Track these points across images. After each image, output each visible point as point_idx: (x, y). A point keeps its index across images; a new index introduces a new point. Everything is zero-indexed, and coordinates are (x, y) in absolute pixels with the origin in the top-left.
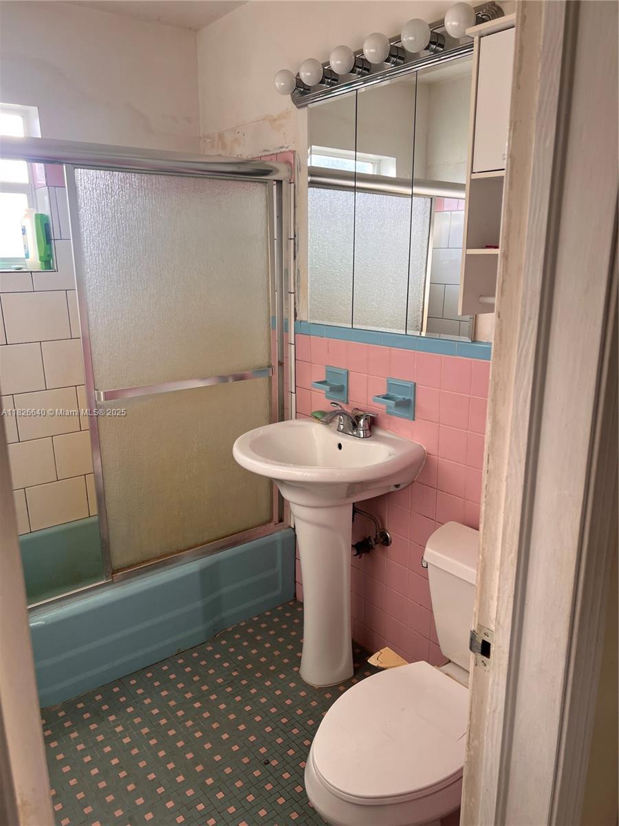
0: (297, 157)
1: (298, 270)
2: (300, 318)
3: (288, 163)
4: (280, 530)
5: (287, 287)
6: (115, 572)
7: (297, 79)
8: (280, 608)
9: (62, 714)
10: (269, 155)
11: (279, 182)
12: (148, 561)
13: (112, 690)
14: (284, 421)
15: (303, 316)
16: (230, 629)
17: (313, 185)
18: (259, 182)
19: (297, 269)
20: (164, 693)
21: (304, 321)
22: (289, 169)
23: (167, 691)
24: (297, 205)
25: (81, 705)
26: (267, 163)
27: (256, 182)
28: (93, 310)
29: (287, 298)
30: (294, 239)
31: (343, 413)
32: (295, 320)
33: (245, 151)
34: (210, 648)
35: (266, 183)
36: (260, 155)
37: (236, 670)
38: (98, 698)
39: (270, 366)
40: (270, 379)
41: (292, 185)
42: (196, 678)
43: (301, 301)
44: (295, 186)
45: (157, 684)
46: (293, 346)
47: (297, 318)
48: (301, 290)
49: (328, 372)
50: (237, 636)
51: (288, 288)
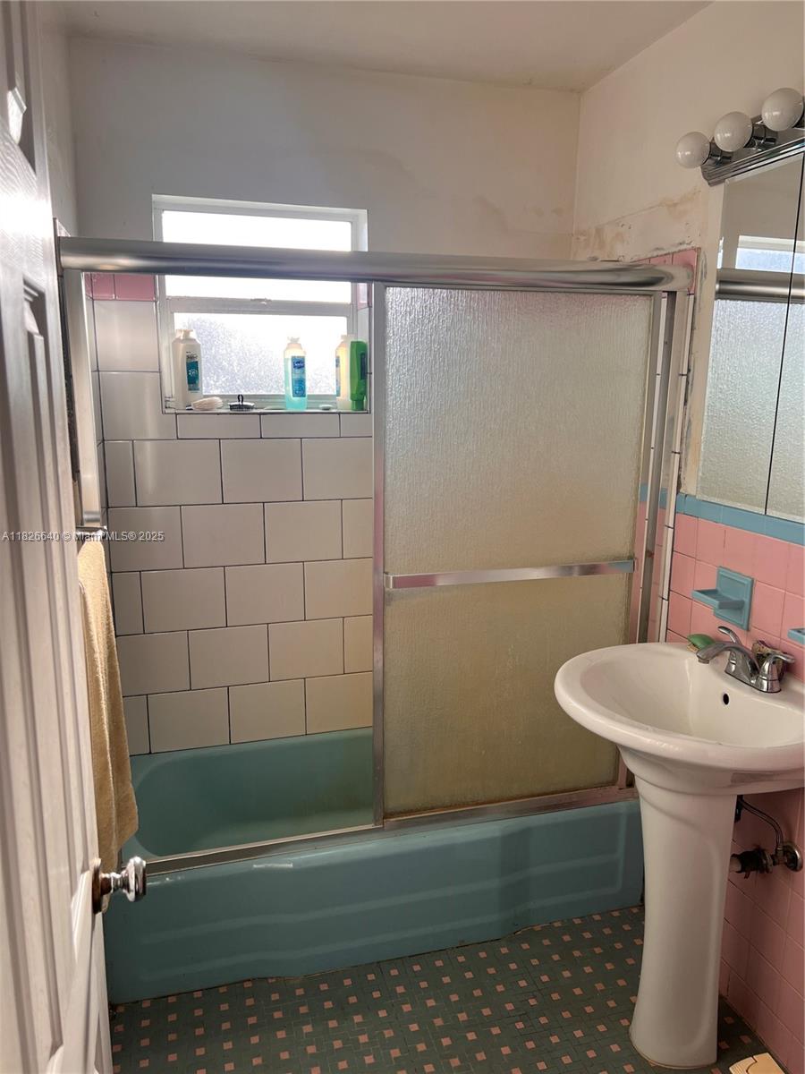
0: (702, 258)
1: (690, 421)
2: (686, 490)
3: (688, 265)
4: (625, 799)
5: (670, 443)
6: (387, 815)
7: (710, 143)
8: (616, 914)
9: (300, 992)
10: (661, 256)
11: (672, 294)
12: (432, 809)
13: (366, 976)
14: (646, 642)
15: (690, 487)
16: (537, 928)
17: (722, 296)
18: (639, 295)
19: (687, 418)
20: (431, 1003)
21: (691, 496)
22: (689, 276)
23: (436, 1001)
24: (696, 325)
25: (324, 987)
26: (657, 268)
27: (636, 295)
28: (391, 469)
29: (668, 461)
30: (687, 375)
31: (736, 648)
32: (678, 492)
33: (629, 250)
34: (504, 950)
35: (651, 296)
36: (649, 256)
37: (535, 997)
38: (347, 982)
39: (631, 557)
40: (630, 577)
41: (692, 297)
42: (477, 993)
43: (688, 468)
44: (695, 299)
45: (424, 985)
46: (671, 531)
47: (681, 490)
48: (690, 451)
49: (720, 576)
50: (546, 942)
51: (671, 447)
